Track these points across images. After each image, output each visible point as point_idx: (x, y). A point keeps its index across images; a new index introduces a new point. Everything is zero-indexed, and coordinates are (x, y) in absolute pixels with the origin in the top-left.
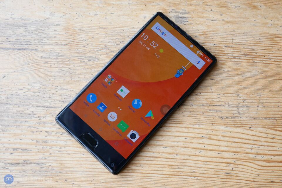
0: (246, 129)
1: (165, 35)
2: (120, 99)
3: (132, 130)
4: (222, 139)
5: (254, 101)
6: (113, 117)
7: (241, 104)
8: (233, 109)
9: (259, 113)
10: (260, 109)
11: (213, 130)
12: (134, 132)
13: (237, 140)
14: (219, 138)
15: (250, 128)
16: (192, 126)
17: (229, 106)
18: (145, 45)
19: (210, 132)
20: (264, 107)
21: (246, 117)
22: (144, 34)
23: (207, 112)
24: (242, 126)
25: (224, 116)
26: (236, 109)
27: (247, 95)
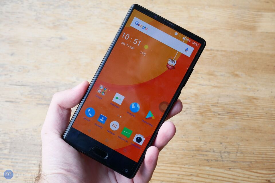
0: (227, 170)
1: (146, 29)
2: (117, 107)
3: (136, 134)
4: (207, 176)
5: (234, 148)
6: (115, 126)
7: (224, 150)
8: (217, 154)
9: (238, 157)
10: (238, 155)
11: (200, 170)
12: (139, 136)
13: (219, 178)
14: (205, 176)
15: (230, 169)
16: (183, 166)
17: (214, 151)
18: (128, 45)
19: (198, 171)
20: (242, 153)
21: (227, 161)
22: (124, 33)
23: (196, 156)
24: (223, 167)
25: (209, 160)
26: (219, 154)
27: (228, 144)
